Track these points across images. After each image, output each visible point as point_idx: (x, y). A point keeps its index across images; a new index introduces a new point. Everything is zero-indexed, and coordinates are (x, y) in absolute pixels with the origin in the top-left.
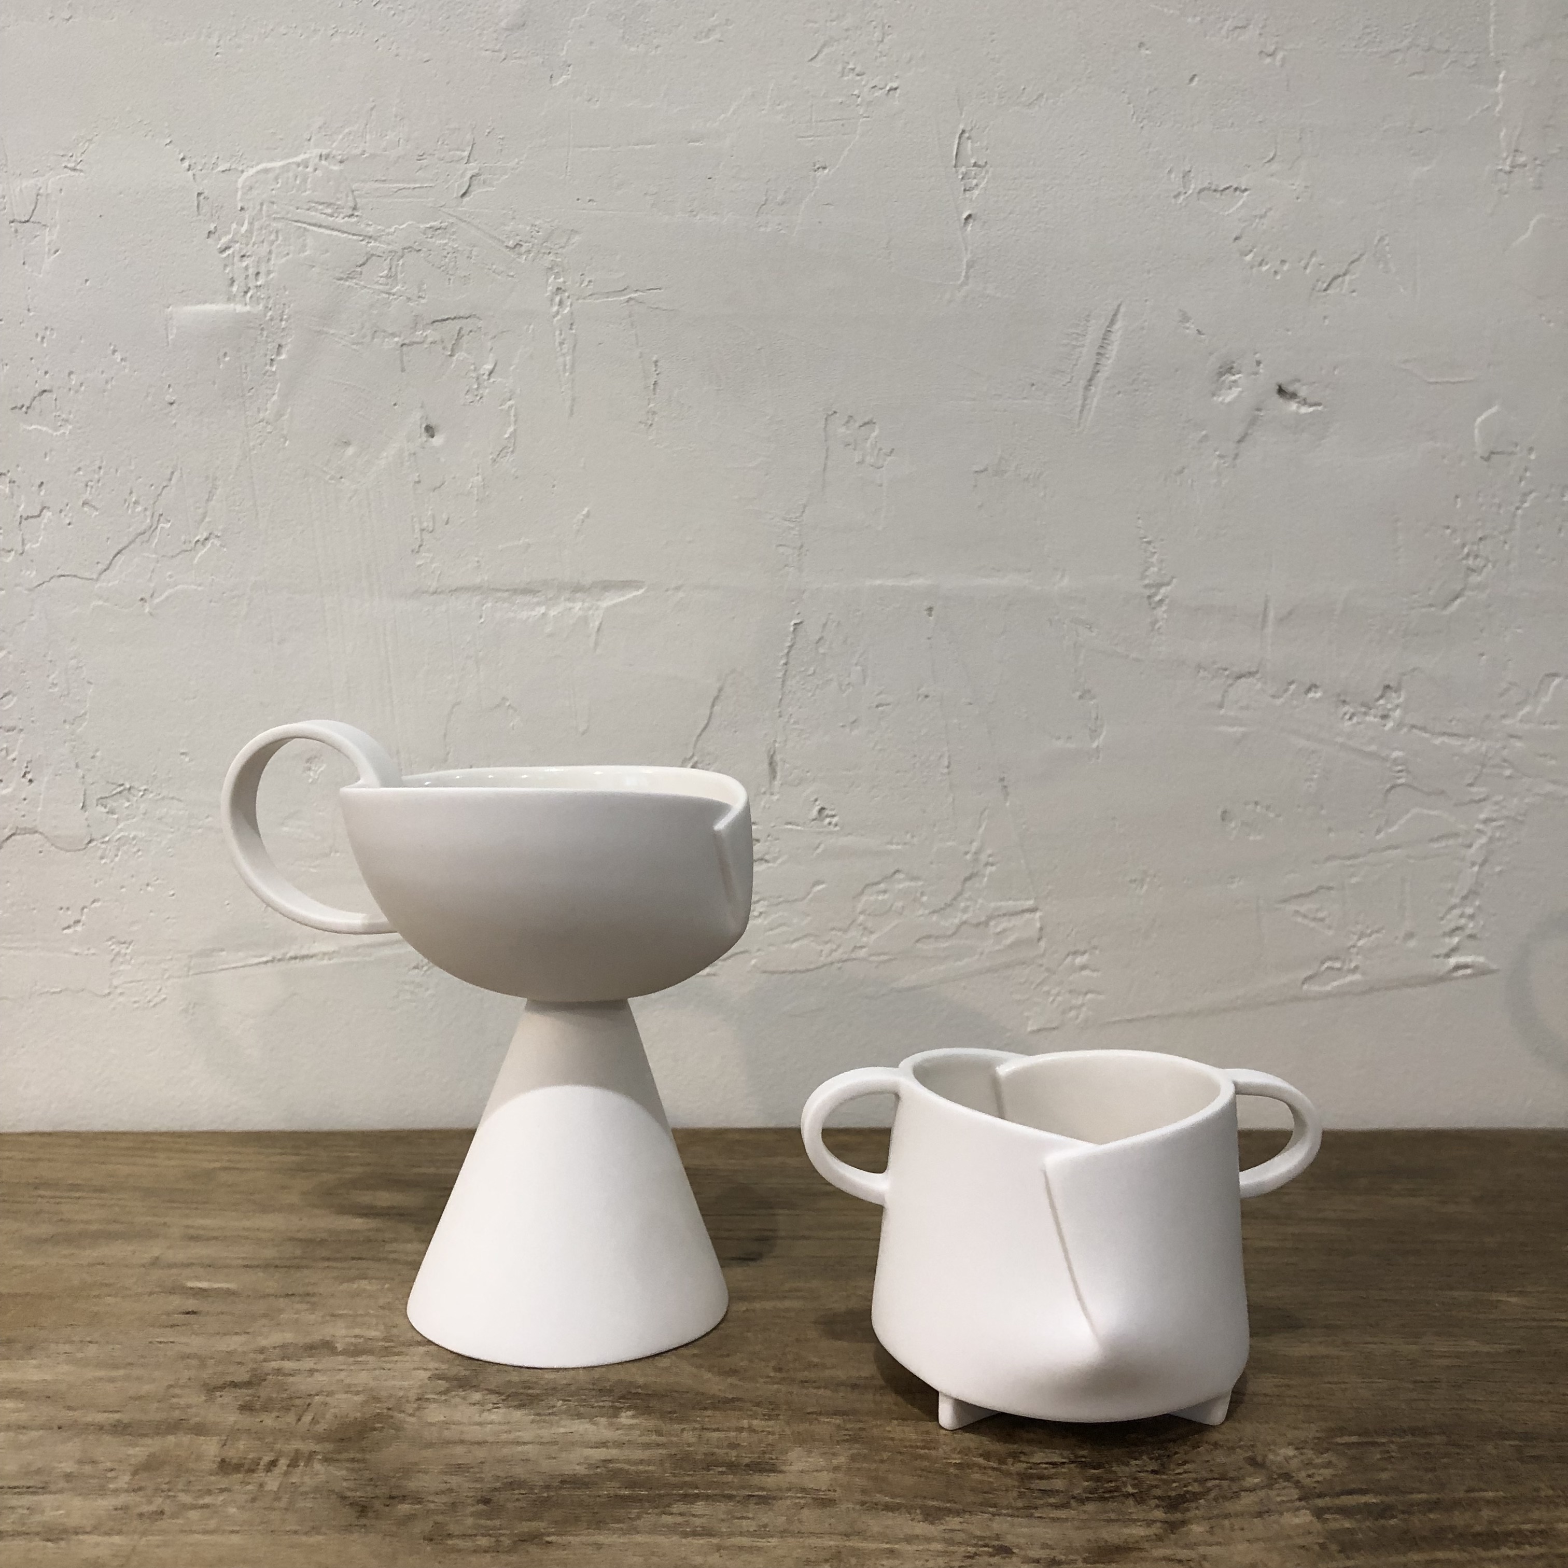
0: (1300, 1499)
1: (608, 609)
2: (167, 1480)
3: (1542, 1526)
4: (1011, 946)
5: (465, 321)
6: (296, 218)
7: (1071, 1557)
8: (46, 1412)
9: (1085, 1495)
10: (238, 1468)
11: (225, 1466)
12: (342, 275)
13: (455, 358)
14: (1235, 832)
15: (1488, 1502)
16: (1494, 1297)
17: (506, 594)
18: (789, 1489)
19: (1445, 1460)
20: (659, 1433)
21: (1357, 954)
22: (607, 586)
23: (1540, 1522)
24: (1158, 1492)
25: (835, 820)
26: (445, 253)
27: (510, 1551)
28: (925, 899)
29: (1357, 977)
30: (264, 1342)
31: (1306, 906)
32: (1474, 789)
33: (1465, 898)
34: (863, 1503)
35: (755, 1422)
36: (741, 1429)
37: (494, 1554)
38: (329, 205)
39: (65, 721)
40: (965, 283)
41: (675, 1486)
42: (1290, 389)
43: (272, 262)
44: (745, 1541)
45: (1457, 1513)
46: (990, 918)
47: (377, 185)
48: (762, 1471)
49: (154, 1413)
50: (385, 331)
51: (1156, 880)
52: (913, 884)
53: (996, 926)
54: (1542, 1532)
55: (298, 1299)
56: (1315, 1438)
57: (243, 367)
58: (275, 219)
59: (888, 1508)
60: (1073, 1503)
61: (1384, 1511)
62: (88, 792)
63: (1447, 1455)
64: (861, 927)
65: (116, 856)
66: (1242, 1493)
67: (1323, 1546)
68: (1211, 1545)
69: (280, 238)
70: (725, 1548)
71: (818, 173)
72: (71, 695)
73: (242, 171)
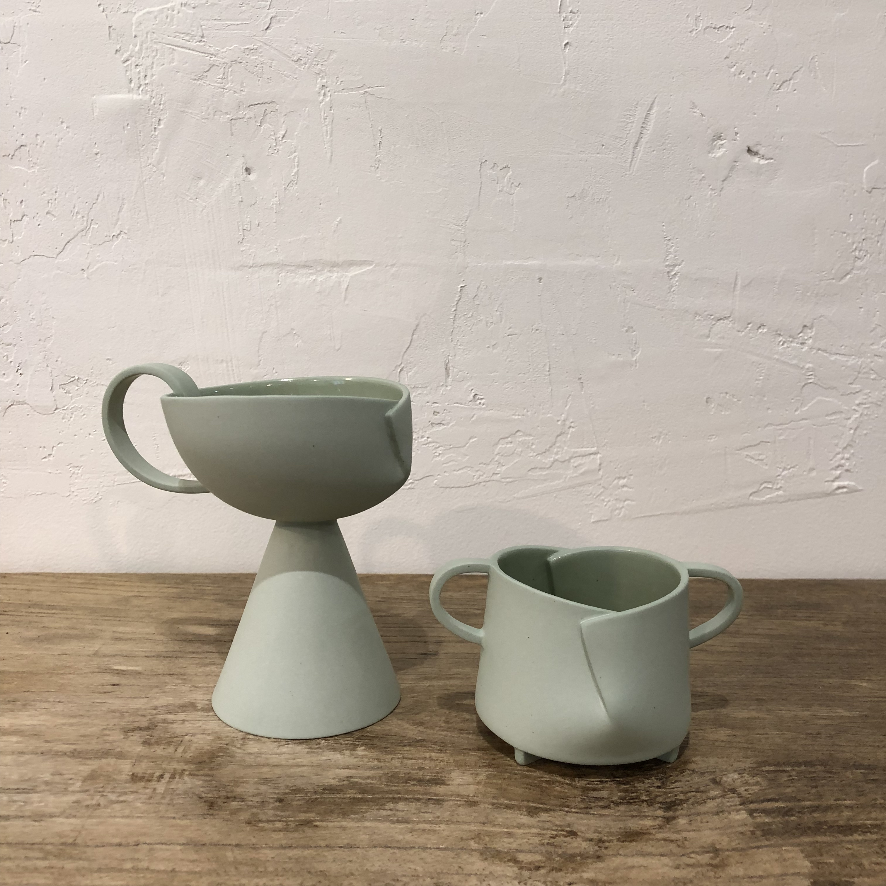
0: (741, 805)
1: (352, 277)
2: (101, 785)
3: (878, 822)
4: (582, 474)
5: (268, 105)
6: (167, 42)
7: (610, 838)
8: (33, 744)
9: (619, 801)
10: (142, 779)
11: (135, 778)
12: (195, 77)
13: (262, 128)
14: (714, 410)
15: (847, 807)
16: (854, 682)
17: (293, 268)
18: (452, 795)
19: (824, 781)
20: (379, 760)
21: (782, 480)
22: (351, 264)
23: (876, 819)
24: (660, 799)
25: (483, 401)
26: (256, 64)
27: (295, 830)
28: (534, 447)
29: (781, 493)
30: (156, 703)
31: (752, 452)
32: (853, 386)
33: (845, 448)
34: (493, 804)
35: (433, 754)
36: (425, 758)
37: (285, 832)
38: (188, 34)
39: (40, 340)
40: (564, 84)
41: (387, 792)
42: (754, 149)
43: (154, 69)
44: (427, 826)
45: (829, 813)
46: (571, 458)
47: (216, 22)
48: (437, 784)
49: (94, 745)
50: (221, 111)
51: (667, 437)
52: (527, 438)
53: (574, 462)
54: (877, 826)
55: (175, 677)
56: (749, 767)
57: (139, 132)
58: (155, 42)
59: (508, 807)
60: (612, 805)
61: (787, 812)
62: (54, 381)
63: (824, 778)
64: (497, 463)
65: (71, 417)
66: (708, 800)
67: (753, 833)
68: (689, 831)
69: (158, 55)
70: (415, 830)
71: (478, 17)
72: (43, 325)
73: (135, 13)
